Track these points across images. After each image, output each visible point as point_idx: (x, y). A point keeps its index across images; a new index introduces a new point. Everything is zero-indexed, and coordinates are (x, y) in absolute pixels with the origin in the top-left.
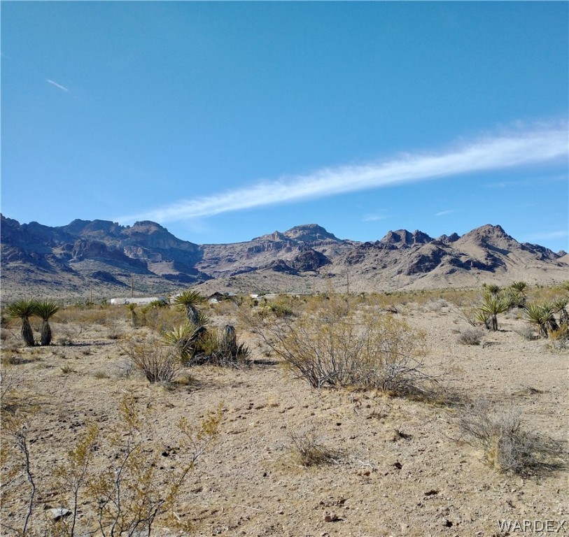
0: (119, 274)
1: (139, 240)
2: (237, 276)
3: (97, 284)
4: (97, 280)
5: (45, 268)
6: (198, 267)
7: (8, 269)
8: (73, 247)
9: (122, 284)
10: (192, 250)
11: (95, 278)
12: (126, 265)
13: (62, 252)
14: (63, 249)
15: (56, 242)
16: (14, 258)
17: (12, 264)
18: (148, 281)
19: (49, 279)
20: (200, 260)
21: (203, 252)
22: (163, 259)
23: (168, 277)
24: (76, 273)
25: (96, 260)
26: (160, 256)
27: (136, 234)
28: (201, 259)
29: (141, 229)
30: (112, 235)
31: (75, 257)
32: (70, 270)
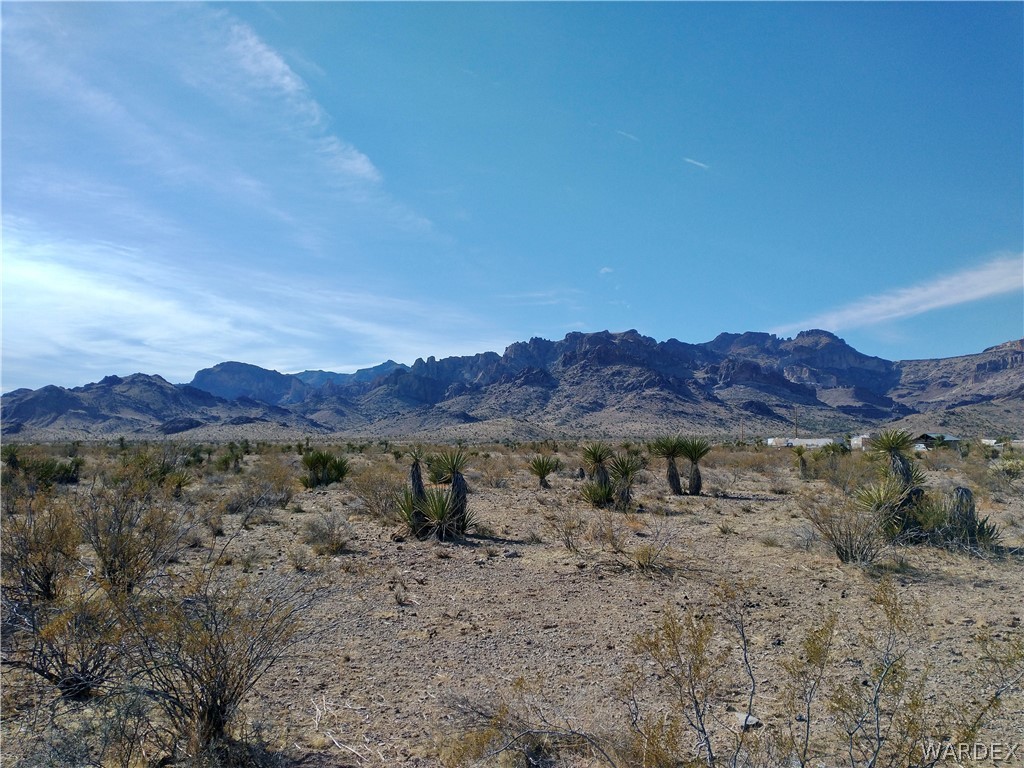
0: (777, 405)
1: (803, 357)
2: (958, 409)
3: (748, 418)
4: (748, 413)
5: (686, 396)
6: (893, 395)
7: (644, 398)
8: (718, 369)
9: (781, 418)
10: (883, 370)
11: (746, 410)
12: (787, 392)
13: (706, 376)
14: (707, 373)
15: (699, 363)
16: (650, 385)
17: (648, 392)
18: (817, 415)
19: (691, 411)
20: (895, 384)
21: (899, 373)
22: (839, 383)
23: (847, 410)
24: (722, 403)
25: (747, 386)
26: (834, 379)
27: (799, 349)
28: (897, 383)
29: (807, 342)
30: (768, 352)
31: (721, 383)
32: (715, 400)
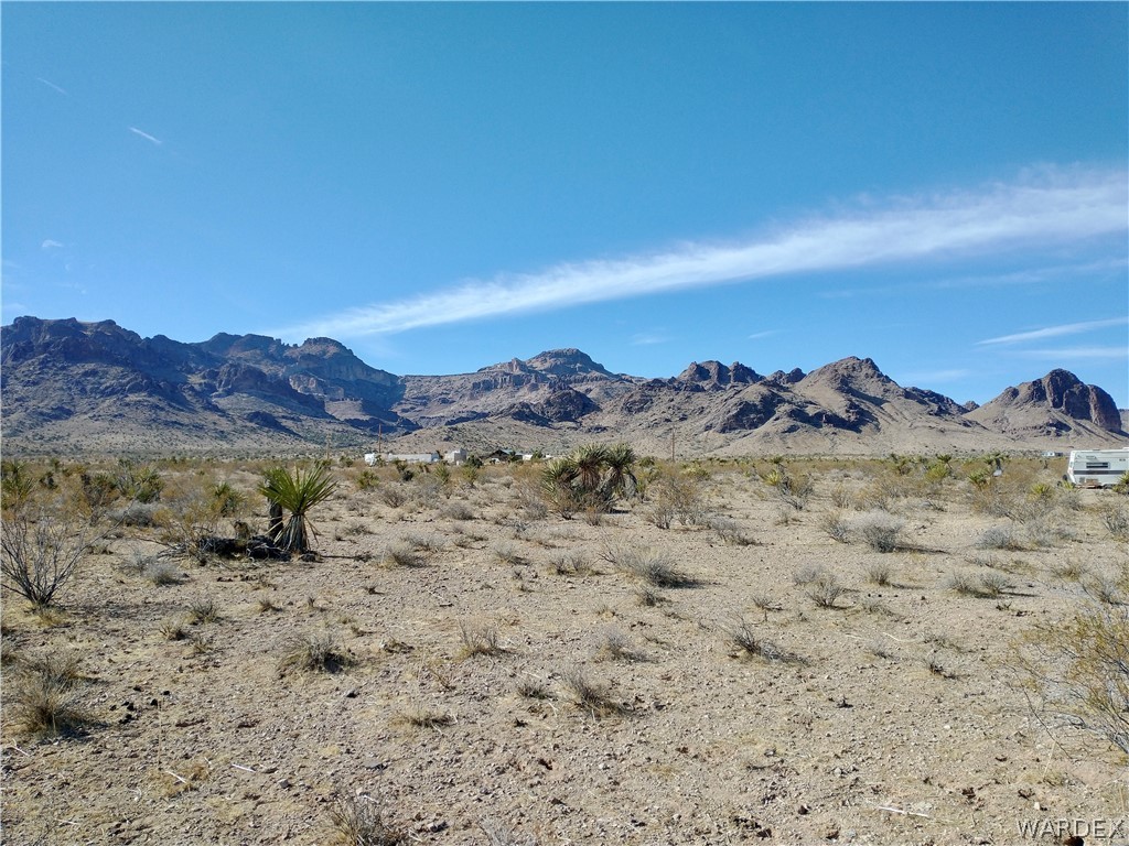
0: (283, 417)
1: (311, 366)
2: (460, 425)
3: (253, 430)
4: (253, 424)
5: (179, 404)
6: (397, 409)
7: (128, 405)
8: (217, 373)
9: (289, 431)
10: (389, 384)
11: (251, 421)
12: (295, 403)
13: (203, 381)
14: (204, 377)
15: (193, 365)
16: (136, 389)
17: (132, 398)
18: (326, 428)
19: (186, 421)
20: (399, 399)
21: (404, 387)
22: (346, 396)
23: (355, 423)
24: (223, 413)
25: (250, 394)
26: (341, 392)
27: (307, 357)
28: (401, 397)
29: (315, 350)
30: (271, 357)
31: (221, 390)
32: (215, 409)
